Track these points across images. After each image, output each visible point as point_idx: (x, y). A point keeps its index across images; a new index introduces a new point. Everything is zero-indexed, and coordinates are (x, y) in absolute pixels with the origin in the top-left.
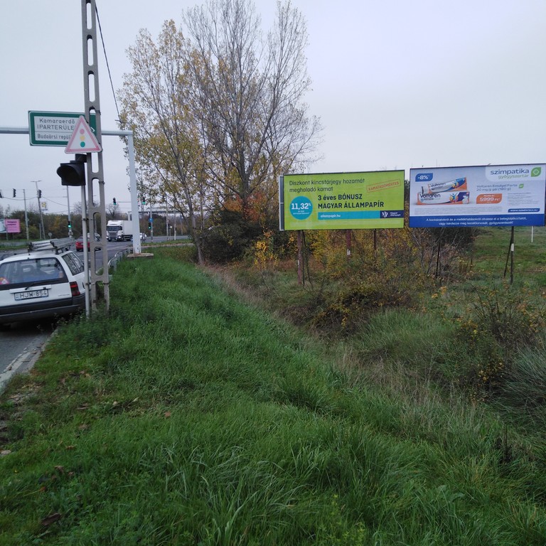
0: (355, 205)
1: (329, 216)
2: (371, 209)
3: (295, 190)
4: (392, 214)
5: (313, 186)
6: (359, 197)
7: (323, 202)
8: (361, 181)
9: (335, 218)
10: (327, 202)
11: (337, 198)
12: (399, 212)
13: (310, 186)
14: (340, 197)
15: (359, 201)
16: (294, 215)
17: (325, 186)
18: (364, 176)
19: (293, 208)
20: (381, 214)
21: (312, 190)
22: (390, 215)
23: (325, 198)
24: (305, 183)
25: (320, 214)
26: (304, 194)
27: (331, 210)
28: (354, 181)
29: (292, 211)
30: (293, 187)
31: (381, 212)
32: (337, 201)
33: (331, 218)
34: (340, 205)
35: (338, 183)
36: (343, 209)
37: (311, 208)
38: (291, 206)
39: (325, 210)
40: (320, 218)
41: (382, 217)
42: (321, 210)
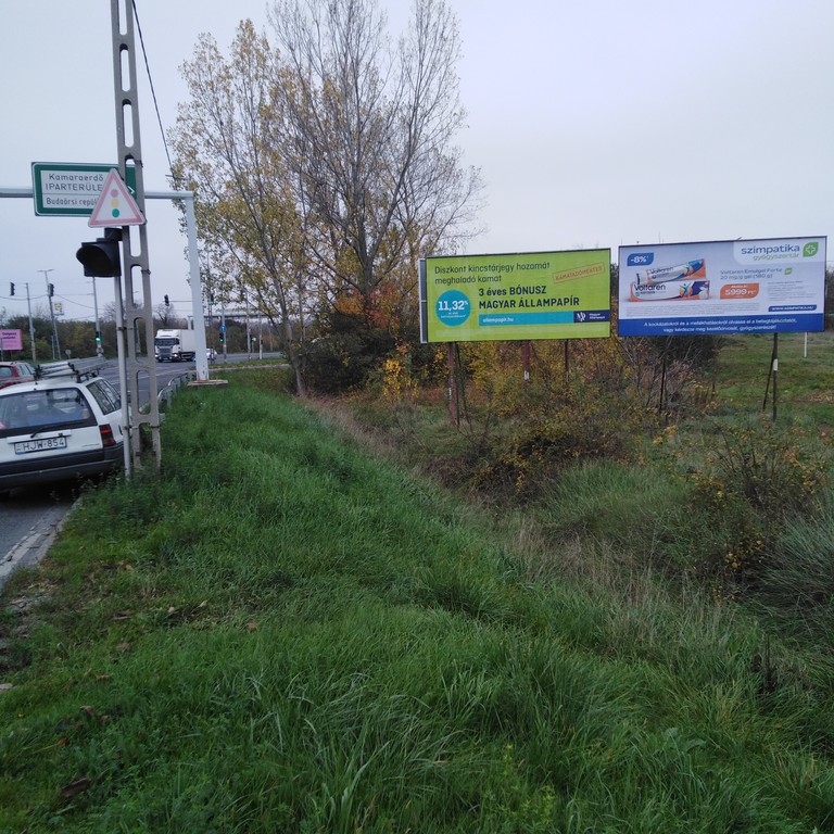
0: (535, 303)
1: (496, 320)
2: (560, 308)
3: (443, 281)
4: (593, 316)
5: (471, 274)
6: (541, 290)
7: (486, 298)
8: (545, 266)
9: (505, 323)
10: (493, 298)
11: (508, 292)
12: (602, 313)
13: (466, 274)
14: (512, 291)
15: (542, 297)
16: (442, 320)
17: (489, 274)
18: (549, 259)
19: (441, 309)
20: (576, 316)
21: (470, 280)
22: (589, 317)
23: (489, 293)
24: (459, 270)
25: (482, 317)
26: (458, 287)
27: (500, 311)
28: (534, 267)
29: (440, 313)
30: (440, 276)
31: (576, 313)
32: (509, 298)
33: (498, 323)
34: (513, 303)
35: (509, 269)
36: (517, 310)
37: (468, 308)
38: (438, 306)
39: (490, 311)
40: (482, 324)
41: (576, 320)
42: (483, 311)
